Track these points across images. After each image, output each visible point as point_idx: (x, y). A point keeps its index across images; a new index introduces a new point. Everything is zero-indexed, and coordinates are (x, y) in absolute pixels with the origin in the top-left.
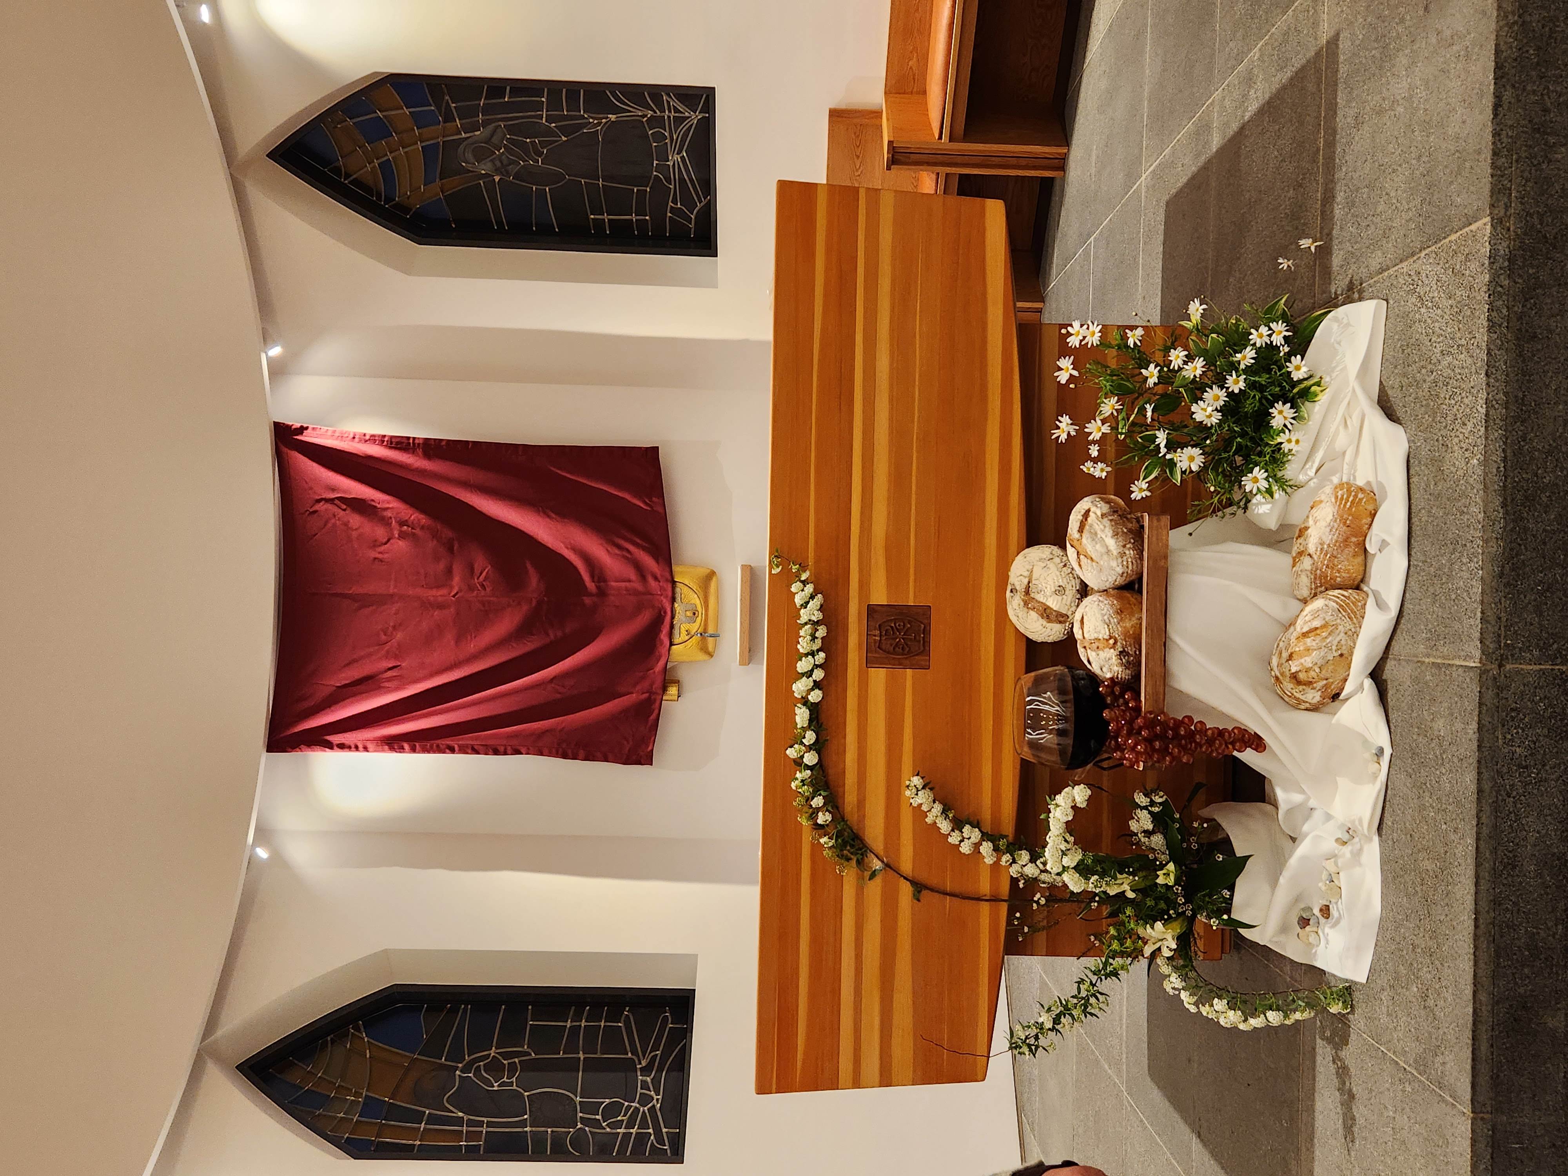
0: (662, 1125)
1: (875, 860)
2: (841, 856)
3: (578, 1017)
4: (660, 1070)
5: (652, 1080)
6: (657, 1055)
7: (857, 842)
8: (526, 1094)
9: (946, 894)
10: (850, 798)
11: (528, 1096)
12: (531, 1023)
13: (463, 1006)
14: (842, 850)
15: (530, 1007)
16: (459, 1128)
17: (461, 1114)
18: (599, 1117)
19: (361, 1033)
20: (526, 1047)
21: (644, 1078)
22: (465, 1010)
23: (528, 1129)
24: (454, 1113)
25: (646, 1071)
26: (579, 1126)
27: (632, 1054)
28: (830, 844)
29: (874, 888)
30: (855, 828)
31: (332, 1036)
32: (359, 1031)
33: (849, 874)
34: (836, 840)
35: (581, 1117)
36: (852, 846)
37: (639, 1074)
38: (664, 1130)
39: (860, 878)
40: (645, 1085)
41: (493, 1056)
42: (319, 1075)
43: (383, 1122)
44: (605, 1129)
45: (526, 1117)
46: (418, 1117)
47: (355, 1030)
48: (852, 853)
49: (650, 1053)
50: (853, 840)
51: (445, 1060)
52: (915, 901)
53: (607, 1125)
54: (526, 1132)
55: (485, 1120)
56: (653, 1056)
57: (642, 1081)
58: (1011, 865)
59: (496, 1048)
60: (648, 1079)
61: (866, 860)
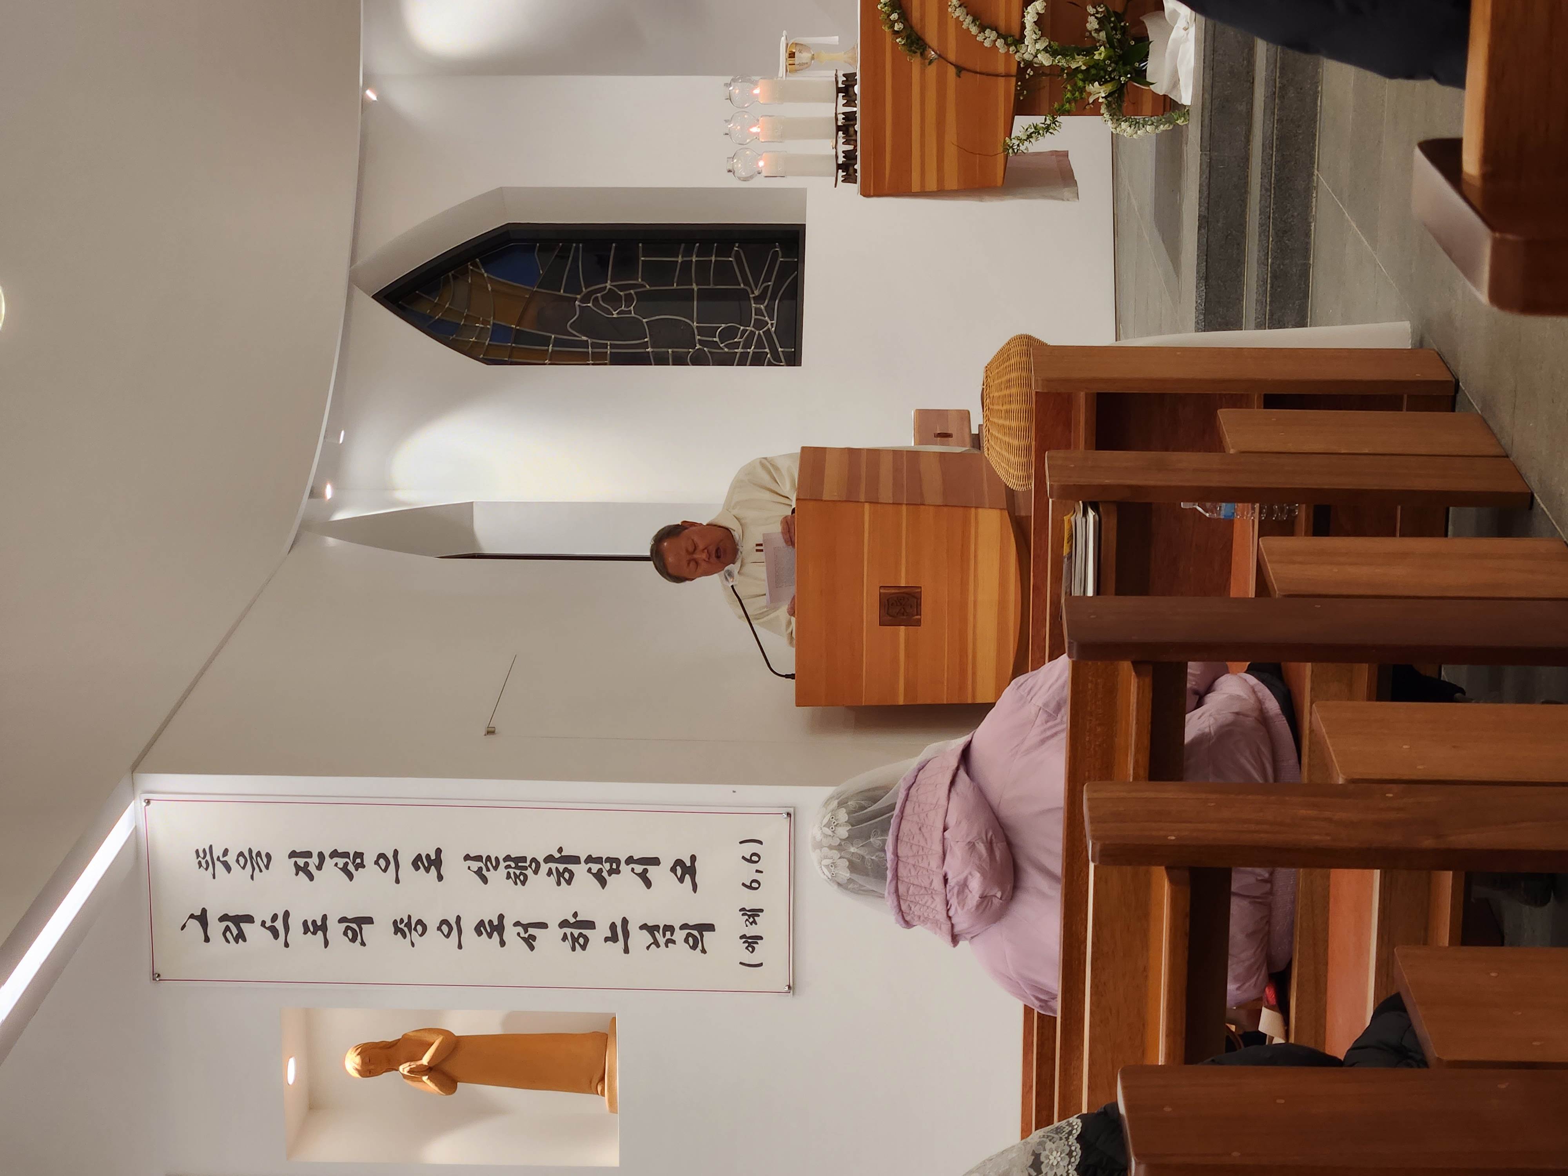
0: (778, 346)
1: (933, 53)
2: (910, 51)
3: (688, 252)
4: (772, 298)
5: (766, 307)
6: (769, 285)
7: (920, 42)
8: (644, 320)
9: (976, 73)
10: (915, 15)
11: (647, 322)
12: (643, 259)
13: (574, 245)
14: (911, 47)
15: (640, 245)
16: (585, 350)
17: (584, 338)
18: (716, 339)
19: (480, 270)
20: (640, 280)
21: (758, 306)
22: (577, 248)
23: (649, 350)
24: (578, 337)
25: (759, 299)
26: (698, 347)
27: (744, 285)
28: (903, 43)
29: (932, 70)
30: (919, 34)
31: (453, 272)
32: (478, 268)
33: (916, 62)
34: (907, 41)
35: (699, 340)
36: (917, 44)
37: (752, 302)
38: (780, 349)
39: (923, 64)
40: (759, 312)
41: (610, 289)
42: (447, 306)
43: (513, 345)
44: (723, 349)
45: (646, 340)
46: (546, 341)
47: (473, 266)
48: (917, 49)
49: (762, 283)
50: (918, 40)
51: (564, 292)
52: (958, 78)
53: (724, 346)
54: (648, 352)
55: (609, 343)
56: (765, 287)
57: (756, 309)
58: (1016, 53)
59: (611, 281)
60: (762, 306)
61: (926, 53)
